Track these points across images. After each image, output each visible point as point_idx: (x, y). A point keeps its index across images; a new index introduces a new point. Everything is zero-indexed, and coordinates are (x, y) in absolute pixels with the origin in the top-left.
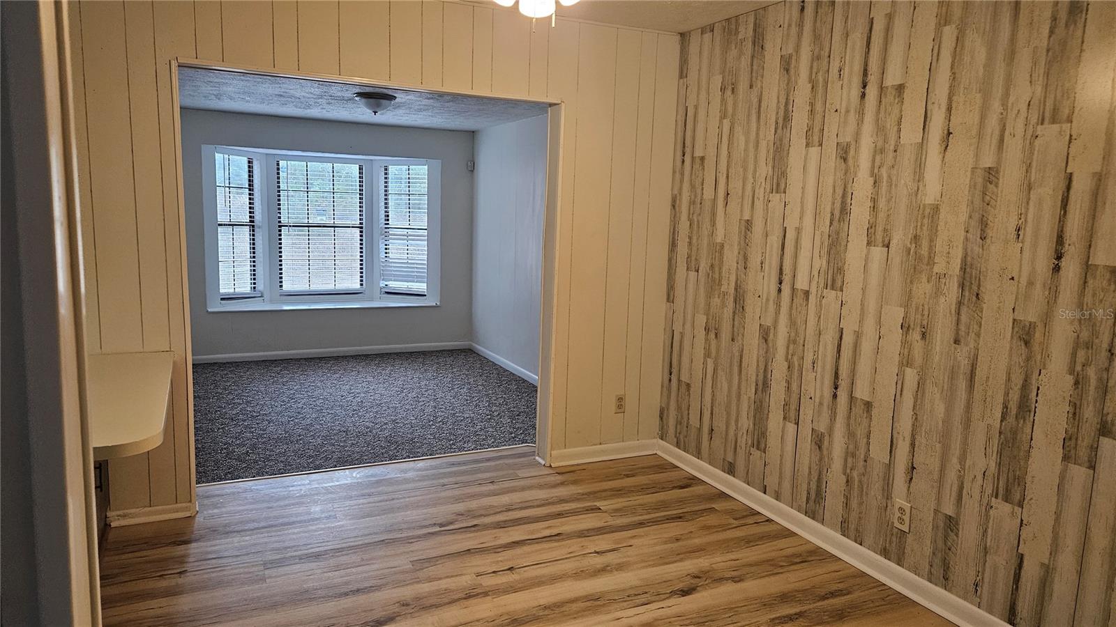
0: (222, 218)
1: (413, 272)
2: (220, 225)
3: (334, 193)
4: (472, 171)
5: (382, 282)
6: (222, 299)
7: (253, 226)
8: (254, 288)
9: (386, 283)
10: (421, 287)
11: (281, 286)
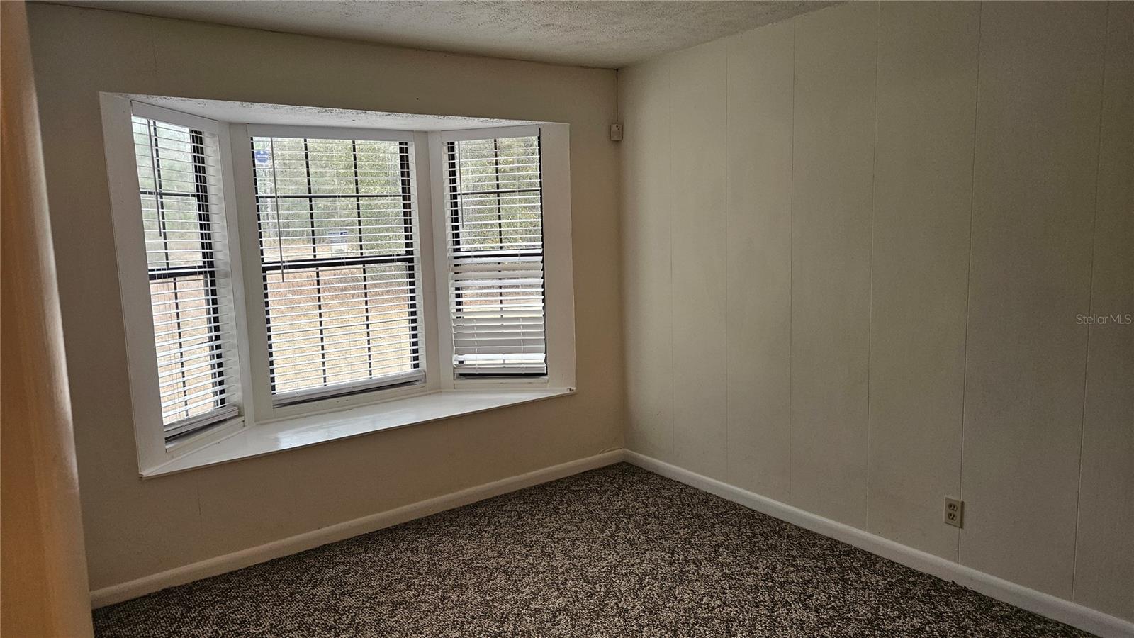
0: (154, 261)
1: (519, 334)
2: (152, 277)
3: (358, 197)
4: (618, 142)
5: (455, 356)
6: (168, 440)
7: (212, 274)
8: (223, 401)
9: (461, 358)
10: (535, 359)
11: (273, 388)
